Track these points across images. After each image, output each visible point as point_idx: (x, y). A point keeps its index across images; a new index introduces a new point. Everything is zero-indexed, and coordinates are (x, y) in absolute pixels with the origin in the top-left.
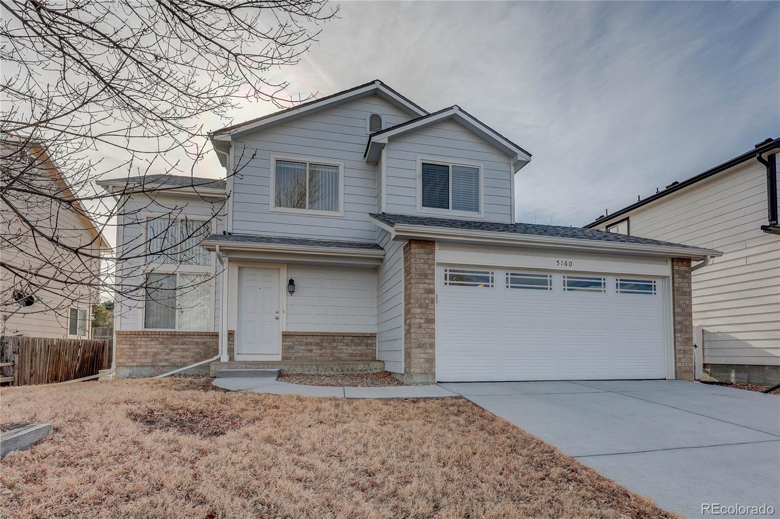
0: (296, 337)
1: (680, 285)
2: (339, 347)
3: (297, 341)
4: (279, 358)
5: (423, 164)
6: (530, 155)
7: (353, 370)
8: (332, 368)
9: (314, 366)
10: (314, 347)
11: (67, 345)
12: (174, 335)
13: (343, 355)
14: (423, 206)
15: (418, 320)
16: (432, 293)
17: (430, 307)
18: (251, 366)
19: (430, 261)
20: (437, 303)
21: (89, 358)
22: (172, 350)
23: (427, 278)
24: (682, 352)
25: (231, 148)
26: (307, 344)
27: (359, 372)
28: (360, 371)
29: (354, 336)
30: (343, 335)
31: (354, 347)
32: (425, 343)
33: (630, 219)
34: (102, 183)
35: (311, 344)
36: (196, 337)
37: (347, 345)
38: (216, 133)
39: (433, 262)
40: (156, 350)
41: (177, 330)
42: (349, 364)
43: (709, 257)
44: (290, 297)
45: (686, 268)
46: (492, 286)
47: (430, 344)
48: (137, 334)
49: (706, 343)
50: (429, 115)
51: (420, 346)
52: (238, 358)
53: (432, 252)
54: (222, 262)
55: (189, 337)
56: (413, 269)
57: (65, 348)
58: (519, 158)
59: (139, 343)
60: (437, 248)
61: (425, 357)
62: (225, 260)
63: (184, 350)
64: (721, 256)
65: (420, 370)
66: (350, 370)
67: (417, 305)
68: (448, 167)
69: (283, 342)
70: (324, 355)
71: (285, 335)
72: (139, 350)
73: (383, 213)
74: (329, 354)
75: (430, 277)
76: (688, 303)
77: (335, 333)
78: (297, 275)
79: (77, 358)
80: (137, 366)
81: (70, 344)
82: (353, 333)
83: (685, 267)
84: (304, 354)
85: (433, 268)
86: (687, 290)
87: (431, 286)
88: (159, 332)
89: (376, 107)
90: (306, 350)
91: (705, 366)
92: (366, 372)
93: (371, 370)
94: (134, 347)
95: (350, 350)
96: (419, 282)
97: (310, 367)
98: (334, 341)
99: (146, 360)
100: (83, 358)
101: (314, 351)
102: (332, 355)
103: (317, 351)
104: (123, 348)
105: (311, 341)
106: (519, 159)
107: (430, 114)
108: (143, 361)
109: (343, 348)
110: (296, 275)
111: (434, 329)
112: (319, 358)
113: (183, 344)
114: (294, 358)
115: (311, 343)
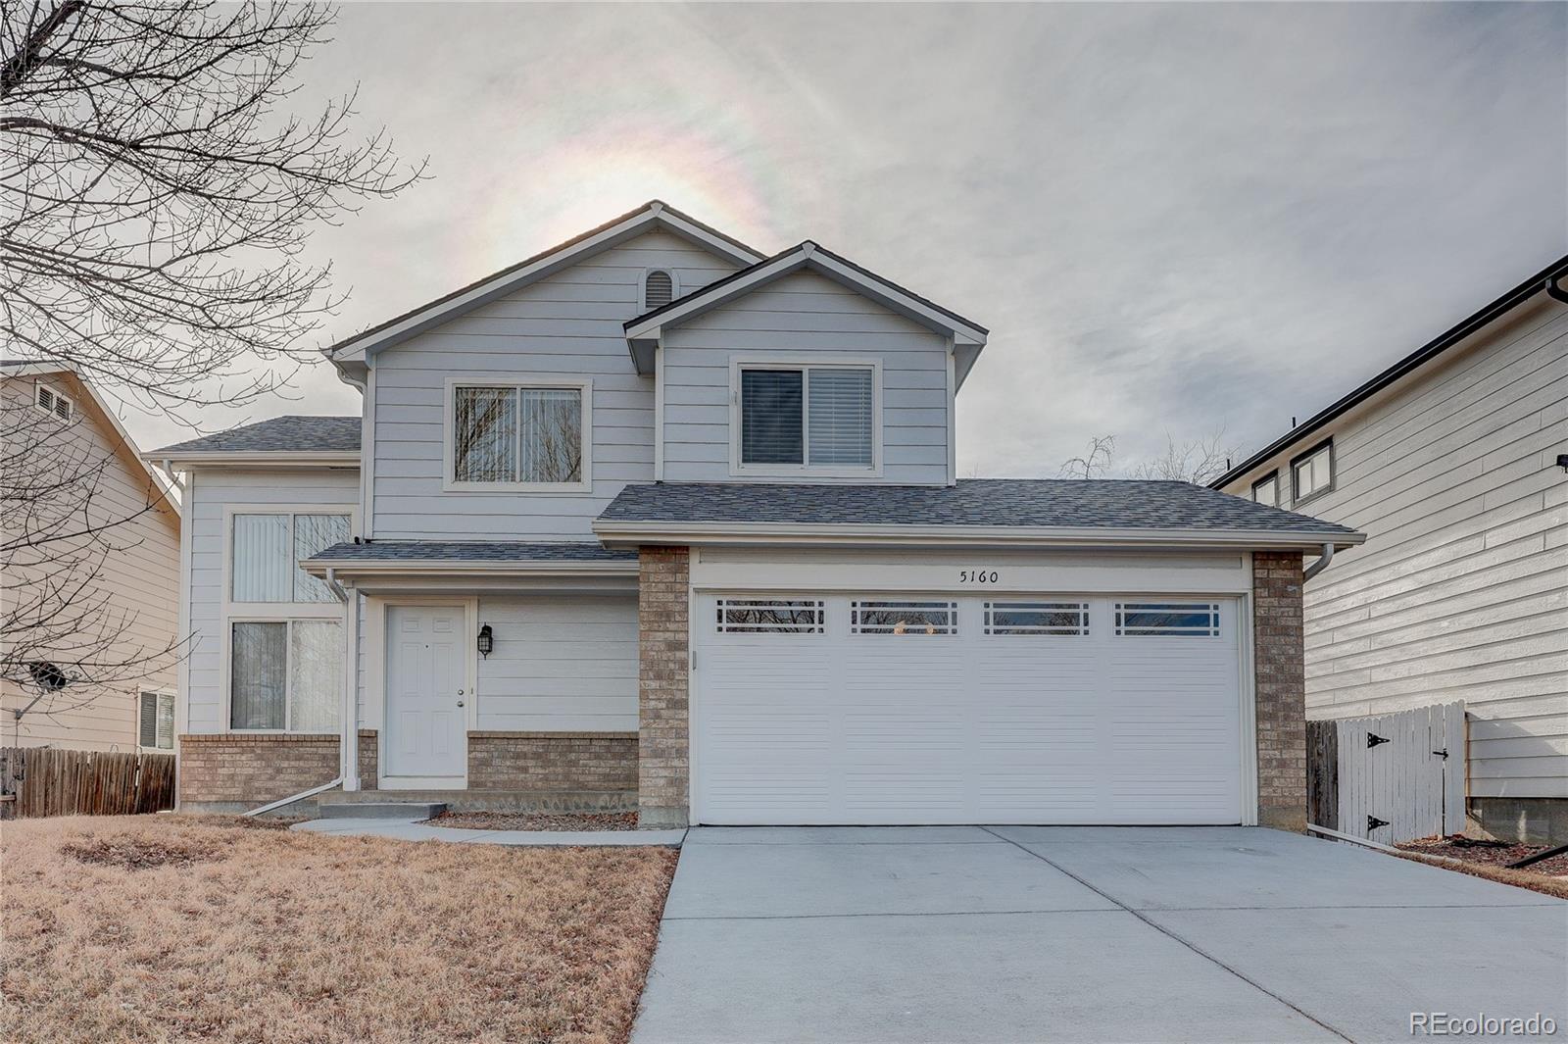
0: (496, 741)
1: (1273, 613)
2: (581, 762)
3: (497, 750)
4: (462, 785)
5: (743, 371)
6: (985, 332)
7: (587, 805)
8: (545, 802)
9: (511, 799)
10: (531, 763)
11: (112, 764)
12: (280, 741)
13: (590, 778)
14: (744, 461)
15: (653, 703)
16: (683, 650)
17: (677, 677)
18: (392, 798)
19: (678, 586)
20: (694, 668)
21: (157, 789)
22: (279, 771)
23: (673, 620)
24: (1275, 763)
25: (369, 373)
26: (517, 756)
27: (600, 812)
28: (602, 808)
29: (611, 739)
30: (590, 738)
31: (613, 762)
32: (667, 747)
33: (1336, 442)
34: (149, 456)
35: (525, 756)
36: (322, 744)
37: (598, 757)
38: (335, 348)
39: (684, 589)
40: (251, 771)
41: (288, 731)
42: (579, 795)
43: (1330, 548)
44: (482, 661)
45: (1289, 574)
46: (822, 630)
47: (677, 750)
48: (217, 740)
49: (1473, 746)
50: (766, 262)
51: (658, 754)
52: (385, 784)
53: (683, 569)
54: (344, 599)
55: (309, 744)
56: (644, 604)
57: (109, 770)
58: (959, 340)
59: (219, 758)
60: (694, 560)
61: (667, 774)
62: (351, 593)
63: (301, 771)
64: (1364, 542)
65: (657, 800)
66: (582, 806)
67: (651, 675)
68: (801, 372)
69: (470, 752)
70: (552, 777)
71: (475, 739)
72: (220, 771)
73: (658, 482)
74: (560, 777)
75: (678, 618)
76: (1292, 651)
77: (574, 733)
78: (498, 618)
79: (133, 789)
80: (217, 802)
81: (119, 763)
82: (610, 733)
83: (1286, 572)
84: (512, 776)
85: (684, 599)
86: (1290, 624)
87: (681, 636)
88: (256, 736)
89: (658, 256)
90: (514, 768)
91: (1472, 802)
92: (615, 811)
93: (624, 806)
94: (211, 765)
95: (605, 767)
96: (656, 628)
97: (502, 799)
98: (571, 748)
99: (233, 791)
100: (146, 789)
101: (531, 771)
102: (567, 777)
103: (536, 770)
104: (193, 768)
105: (526, 749)
106: (956, 342)
107: (770, 259)
108: (227, 792)
109: (591, 763)
110: (495, 617)
111: (686, 720)
112: (540, 784)
113: (299, 758)
114: (490, 785)
115: (525, 754)
